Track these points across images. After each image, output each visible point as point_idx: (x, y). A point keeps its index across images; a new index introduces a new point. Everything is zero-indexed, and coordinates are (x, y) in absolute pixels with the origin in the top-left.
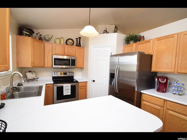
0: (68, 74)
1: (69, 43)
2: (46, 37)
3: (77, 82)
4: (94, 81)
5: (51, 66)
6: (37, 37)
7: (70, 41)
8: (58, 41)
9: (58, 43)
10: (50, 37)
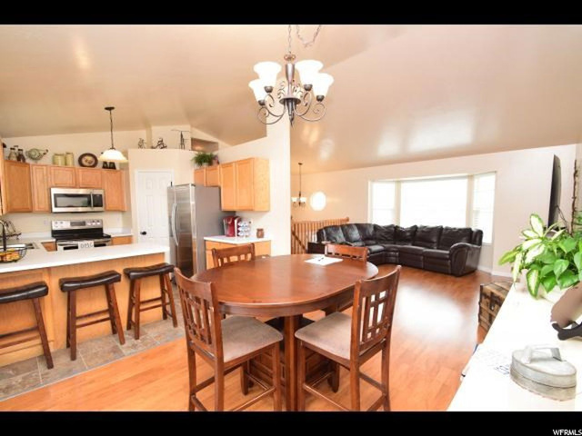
0: (89, 224)
1: (86, 161)
2: (33, 153)
3: (109, 237)
4: (144, 233)
5: (47, 208)
6: (14, 155)
7: (90, 158)
8: (60, 160)
9: (60, 165)
10: (42, 153)
